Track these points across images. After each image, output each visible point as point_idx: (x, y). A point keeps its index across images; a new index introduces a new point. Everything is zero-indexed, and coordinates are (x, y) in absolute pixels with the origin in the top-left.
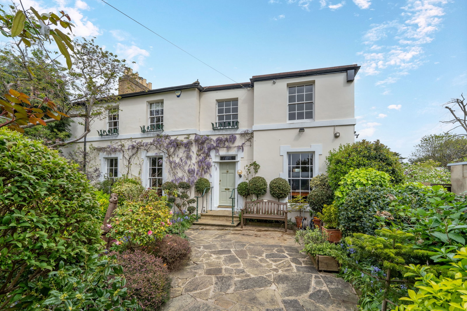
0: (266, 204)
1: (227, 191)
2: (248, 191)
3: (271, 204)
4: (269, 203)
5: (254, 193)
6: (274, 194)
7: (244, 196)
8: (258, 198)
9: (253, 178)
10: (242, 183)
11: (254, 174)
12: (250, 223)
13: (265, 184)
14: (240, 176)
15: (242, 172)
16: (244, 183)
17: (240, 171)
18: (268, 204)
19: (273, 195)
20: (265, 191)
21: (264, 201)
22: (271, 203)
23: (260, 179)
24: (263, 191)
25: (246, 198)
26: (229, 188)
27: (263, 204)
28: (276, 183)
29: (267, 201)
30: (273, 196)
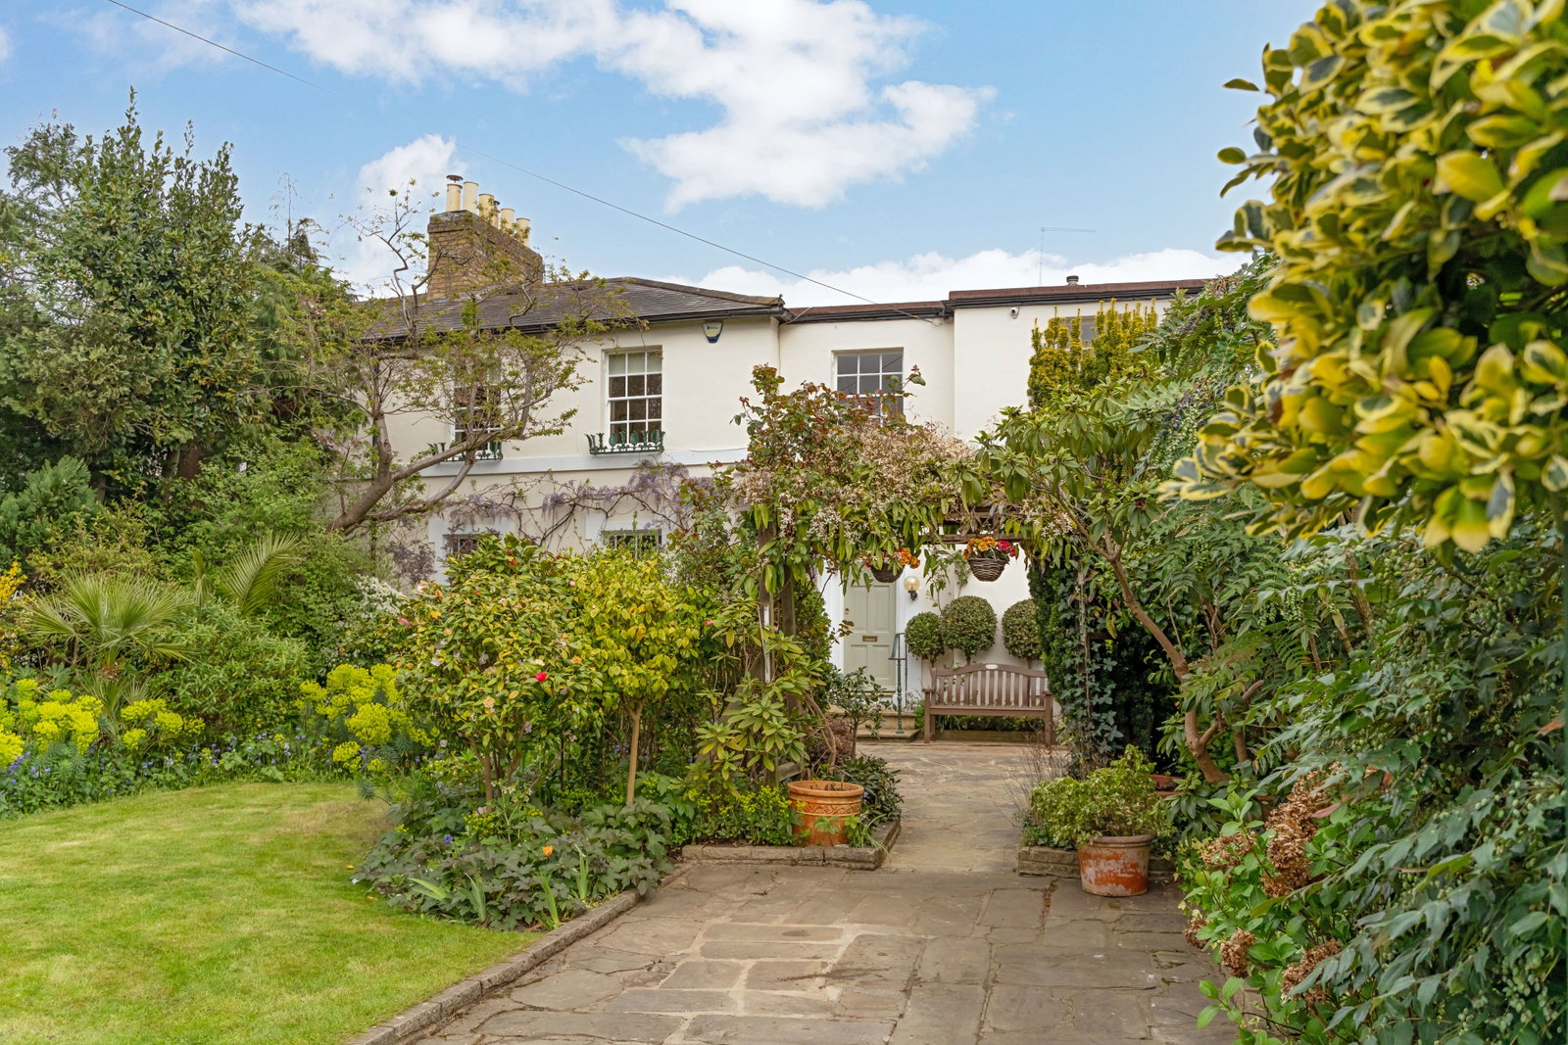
0: (992, 675)
1: (870, 644)
2: (940, 641)
3: (1009, 676)
4: (1000, 672)
5: (959, 646)
6: (1015, 645)
7: (925, 657)
8: (969, 659)
9: (955, 602)
10: (921, 617)
11: (956, 587)
12: (948, 733)
13: (991, 618)
14: (914, 595)
15: (917, 583)
16: (928, 615)
17: (913, 581)
18: (1000, 676)
19: (1012, 649)
20: (989, 638)
21: (989, 667)
22: (1009, 673)
23: (976, 604)
24: (984, 638)
25: (933, 662)
26: (874, 633)
27: (984, 676)
28: (1020, 615)
29: (994, 667)
30: (1014, 653)
